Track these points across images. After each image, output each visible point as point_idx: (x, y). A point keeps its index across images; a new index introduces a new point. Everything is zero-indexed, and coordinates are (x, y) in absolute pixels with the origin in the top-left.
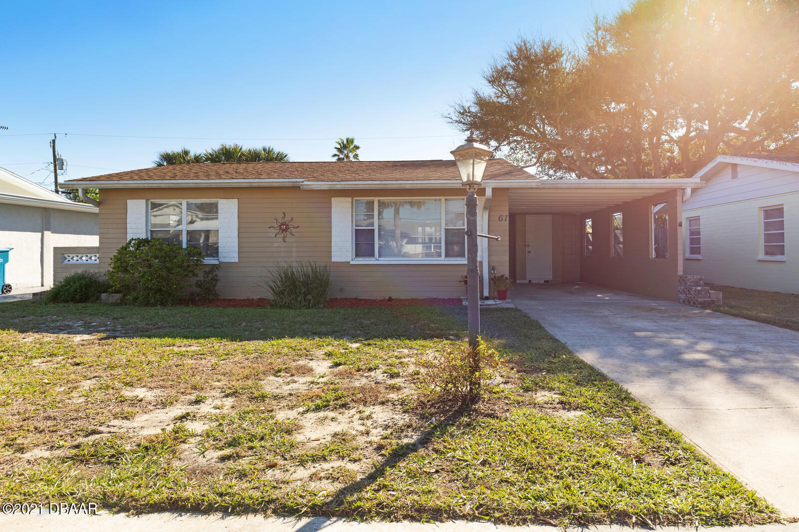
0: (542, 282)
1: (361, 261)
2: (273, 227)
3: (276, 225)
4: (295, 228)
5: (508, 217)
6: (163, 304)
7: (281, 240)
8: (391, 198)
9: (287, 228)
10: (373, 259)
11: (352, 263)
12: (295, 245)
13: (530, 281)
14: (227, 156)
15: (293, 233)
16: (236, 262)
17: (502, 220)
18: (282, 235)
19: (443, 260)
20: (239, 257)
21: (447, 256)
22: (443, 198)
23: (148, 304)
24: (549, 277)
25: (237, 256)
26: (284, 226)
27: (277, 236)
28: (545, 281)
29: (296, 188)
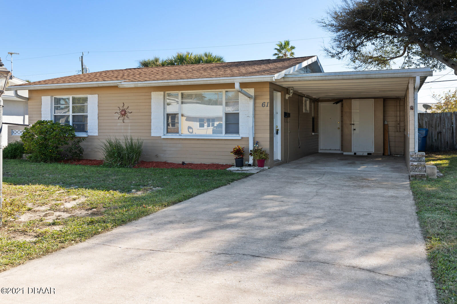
0: (366, 154)
1: (170, 136)
2: (117, 113)
3: (119, 112)
4: (129, 113)
5: (269, 104)
6: (45, 161)
7: (121, 121)
8: (189, 91)
9: (125, 113)
10: (178, 135)
11: (163, 137)
12: (130, 124)
13: (355, 154)
14: (181, 60)
15: (129, 117)
16: (97, 136)
17: (264, 106)
18: (122, 118)
19: (223, 136)
20: (99, 133)
21: (226, 132)
22: (224, 91)
23: (36, 161)
24: (372, 150)
25: (98, 132)
26: (123, 112)
27: (120, 118)
28: (368, 154)
29: (116, 87)
